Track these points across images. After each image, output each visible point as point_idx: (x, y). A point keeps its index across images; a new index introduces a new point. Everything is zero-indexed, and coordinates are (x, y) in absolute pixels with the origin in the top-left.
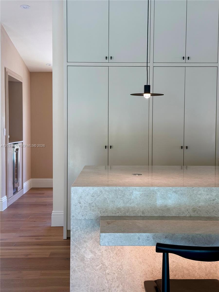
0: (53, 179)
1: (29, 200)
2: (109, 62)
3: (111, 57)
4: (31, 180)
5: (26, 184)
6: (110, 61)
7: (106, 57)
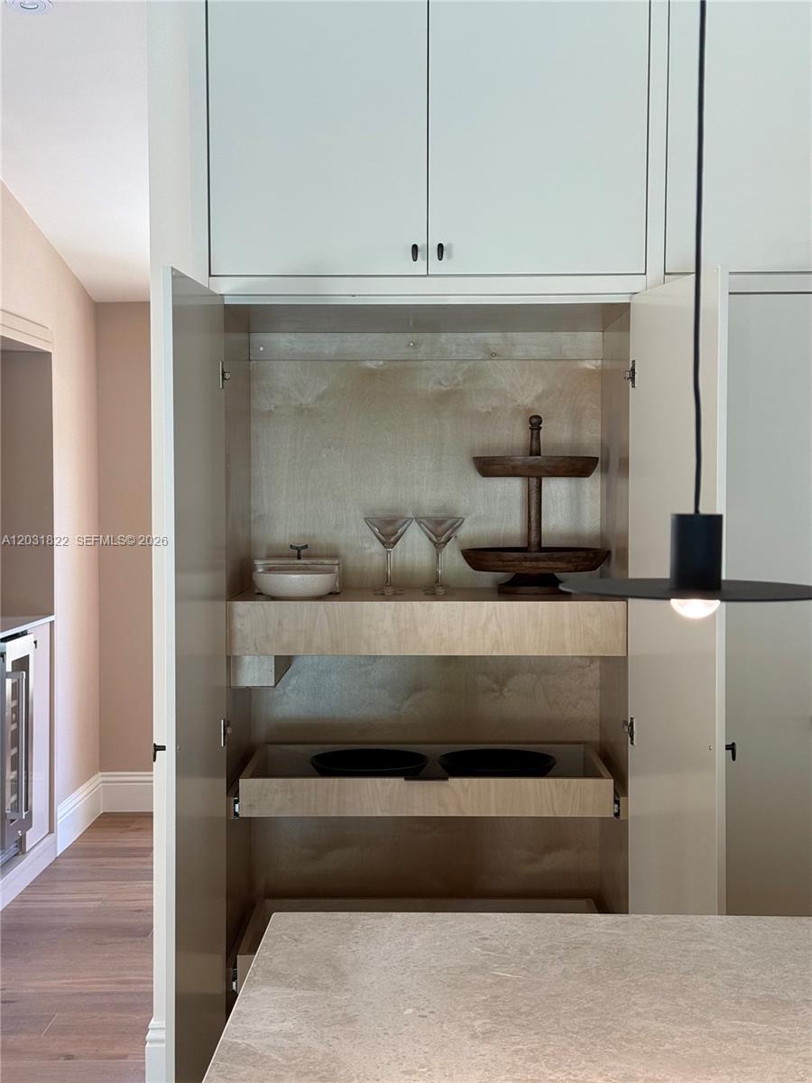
0: (152, 776)
1: (77, 897)
2: (428, 275)
3: (441, 246)
4: (99, 778)
5: (82, 796)
6: (436, 266)
7: (415, 248)
